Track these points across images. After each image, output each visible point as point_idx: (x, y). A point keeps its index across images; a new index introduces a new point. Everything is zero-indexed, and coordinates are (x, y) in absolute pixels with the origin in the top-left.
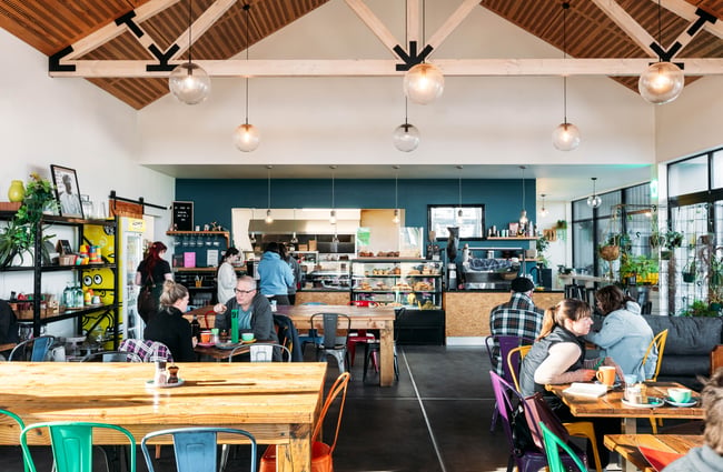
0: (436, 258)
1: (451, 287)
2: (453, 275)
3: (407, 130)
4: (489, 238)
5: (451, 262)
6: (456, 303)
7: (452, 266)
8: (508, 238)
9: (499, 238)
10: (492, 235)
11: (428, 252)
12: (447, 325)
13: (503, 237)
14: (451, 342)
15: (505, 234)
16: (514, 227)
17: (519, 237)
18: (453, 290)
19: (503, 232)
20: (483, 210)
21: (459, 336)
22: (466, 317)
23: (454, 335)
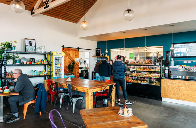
2: (166, 72)
3: (129, 12)
6: (166, 84)
11: (155, 62)
12: (162, 93)
21: (167, 98)
22: (171, 90)
23: (165, 97)
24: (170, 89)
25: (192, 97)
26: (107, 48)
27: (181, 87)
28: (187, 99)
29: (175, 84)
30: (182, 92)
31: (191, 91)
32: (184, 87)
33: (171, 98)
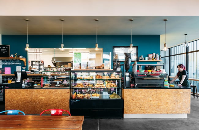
0: (119, 69)
1: (127, 86)
2: (128, 79)
4: (140, 61)
5: (127, 71)
6: (130, 95)
7: (127, 74)
8: (148, 61)
9: (144, 61)
10: (141, 59)
11: (114, 66)
12: (125, 108)
13: (146, 60)
14: (126, 116)
15: (147, 59)
16: (151, 56)
17: (153, 60)
18: (128, 88)
19: (146, 58)
20: (137, 48)
21: (131, 113)
22: (136, 103)
23: (129, 113)
24: (134, 102)
25: (159, 108)
26: (28, 44)
27: (148, 98)
28: (154, 112)
29: (141, 95)
30: (149, 103)
31: (157, 101)
32: (151, 97)
33: (136, 113)
